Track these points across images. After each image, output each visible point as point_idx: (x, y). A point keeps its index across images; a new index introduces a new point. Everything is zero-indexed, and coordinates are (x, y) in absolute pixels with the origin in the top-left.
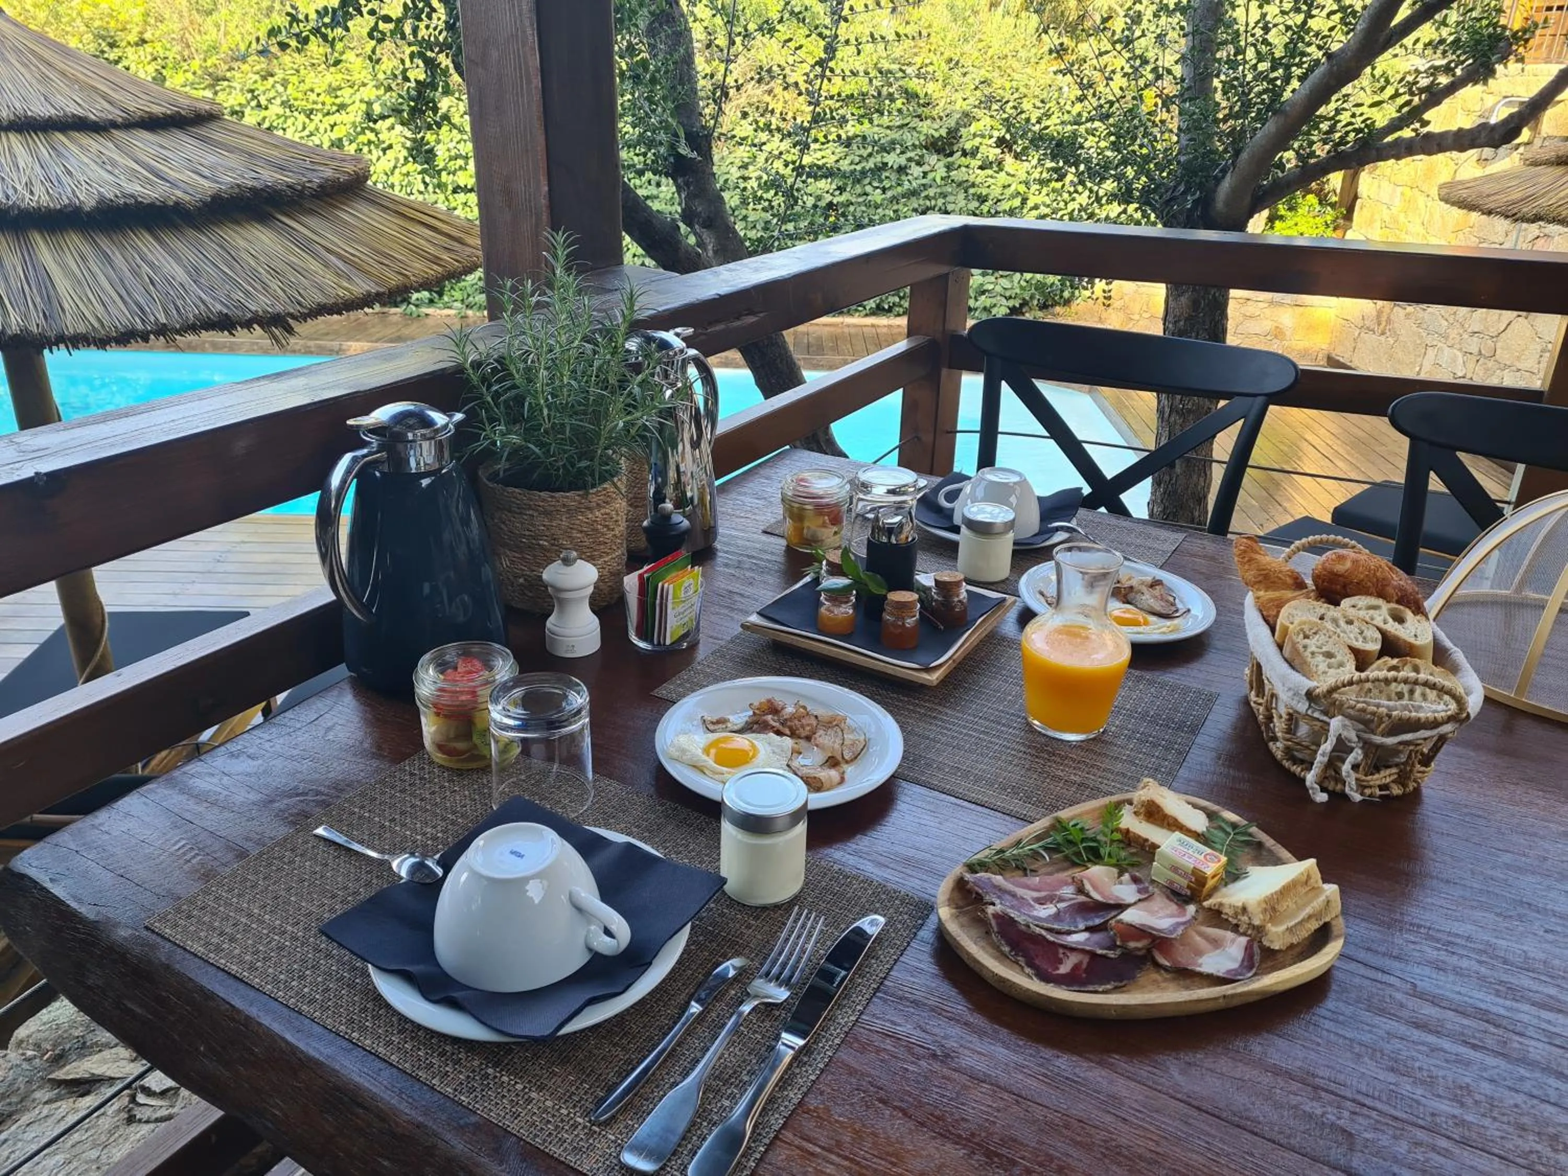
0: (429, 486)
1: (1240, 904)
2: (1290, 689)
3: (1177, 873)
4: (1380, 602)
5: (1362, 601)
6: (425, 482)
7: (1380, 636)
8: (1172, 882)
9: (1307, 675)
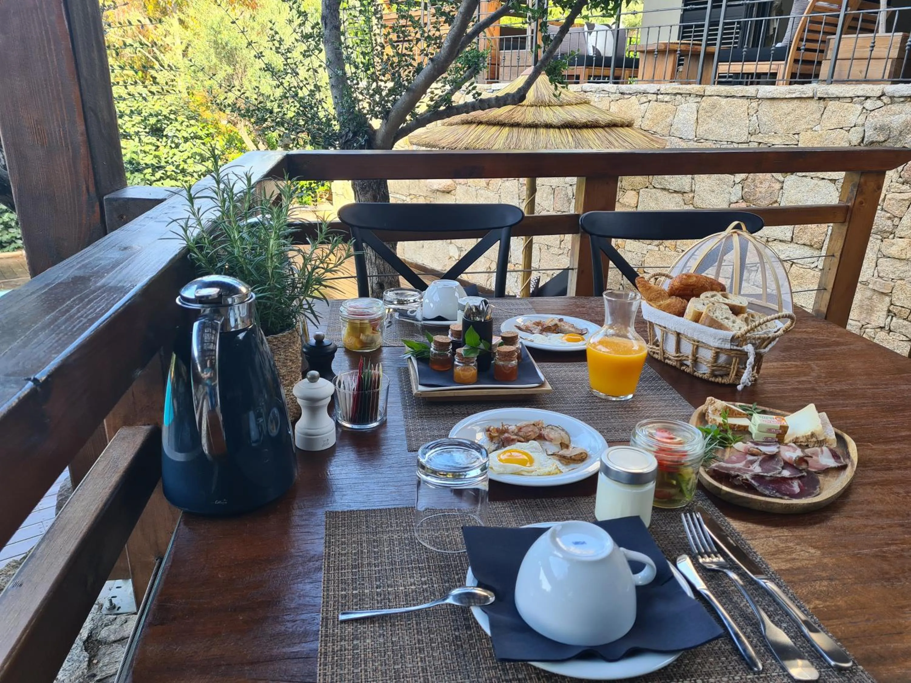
0: (244, 337)
1: (810, 433)
2: (720, 339)
3: (771, 433)
4: (714, 293)
5: (709, 294)
6: (241, 336)
7: (728, 307)
8: (767, 438)
9: (726, 329)
